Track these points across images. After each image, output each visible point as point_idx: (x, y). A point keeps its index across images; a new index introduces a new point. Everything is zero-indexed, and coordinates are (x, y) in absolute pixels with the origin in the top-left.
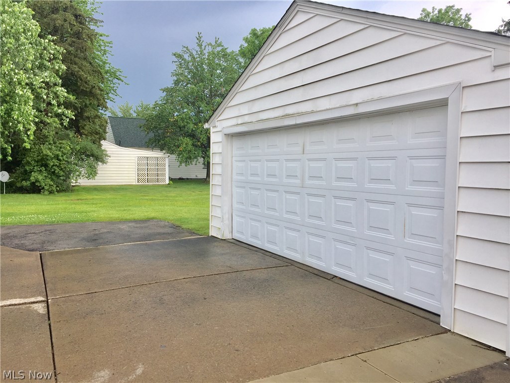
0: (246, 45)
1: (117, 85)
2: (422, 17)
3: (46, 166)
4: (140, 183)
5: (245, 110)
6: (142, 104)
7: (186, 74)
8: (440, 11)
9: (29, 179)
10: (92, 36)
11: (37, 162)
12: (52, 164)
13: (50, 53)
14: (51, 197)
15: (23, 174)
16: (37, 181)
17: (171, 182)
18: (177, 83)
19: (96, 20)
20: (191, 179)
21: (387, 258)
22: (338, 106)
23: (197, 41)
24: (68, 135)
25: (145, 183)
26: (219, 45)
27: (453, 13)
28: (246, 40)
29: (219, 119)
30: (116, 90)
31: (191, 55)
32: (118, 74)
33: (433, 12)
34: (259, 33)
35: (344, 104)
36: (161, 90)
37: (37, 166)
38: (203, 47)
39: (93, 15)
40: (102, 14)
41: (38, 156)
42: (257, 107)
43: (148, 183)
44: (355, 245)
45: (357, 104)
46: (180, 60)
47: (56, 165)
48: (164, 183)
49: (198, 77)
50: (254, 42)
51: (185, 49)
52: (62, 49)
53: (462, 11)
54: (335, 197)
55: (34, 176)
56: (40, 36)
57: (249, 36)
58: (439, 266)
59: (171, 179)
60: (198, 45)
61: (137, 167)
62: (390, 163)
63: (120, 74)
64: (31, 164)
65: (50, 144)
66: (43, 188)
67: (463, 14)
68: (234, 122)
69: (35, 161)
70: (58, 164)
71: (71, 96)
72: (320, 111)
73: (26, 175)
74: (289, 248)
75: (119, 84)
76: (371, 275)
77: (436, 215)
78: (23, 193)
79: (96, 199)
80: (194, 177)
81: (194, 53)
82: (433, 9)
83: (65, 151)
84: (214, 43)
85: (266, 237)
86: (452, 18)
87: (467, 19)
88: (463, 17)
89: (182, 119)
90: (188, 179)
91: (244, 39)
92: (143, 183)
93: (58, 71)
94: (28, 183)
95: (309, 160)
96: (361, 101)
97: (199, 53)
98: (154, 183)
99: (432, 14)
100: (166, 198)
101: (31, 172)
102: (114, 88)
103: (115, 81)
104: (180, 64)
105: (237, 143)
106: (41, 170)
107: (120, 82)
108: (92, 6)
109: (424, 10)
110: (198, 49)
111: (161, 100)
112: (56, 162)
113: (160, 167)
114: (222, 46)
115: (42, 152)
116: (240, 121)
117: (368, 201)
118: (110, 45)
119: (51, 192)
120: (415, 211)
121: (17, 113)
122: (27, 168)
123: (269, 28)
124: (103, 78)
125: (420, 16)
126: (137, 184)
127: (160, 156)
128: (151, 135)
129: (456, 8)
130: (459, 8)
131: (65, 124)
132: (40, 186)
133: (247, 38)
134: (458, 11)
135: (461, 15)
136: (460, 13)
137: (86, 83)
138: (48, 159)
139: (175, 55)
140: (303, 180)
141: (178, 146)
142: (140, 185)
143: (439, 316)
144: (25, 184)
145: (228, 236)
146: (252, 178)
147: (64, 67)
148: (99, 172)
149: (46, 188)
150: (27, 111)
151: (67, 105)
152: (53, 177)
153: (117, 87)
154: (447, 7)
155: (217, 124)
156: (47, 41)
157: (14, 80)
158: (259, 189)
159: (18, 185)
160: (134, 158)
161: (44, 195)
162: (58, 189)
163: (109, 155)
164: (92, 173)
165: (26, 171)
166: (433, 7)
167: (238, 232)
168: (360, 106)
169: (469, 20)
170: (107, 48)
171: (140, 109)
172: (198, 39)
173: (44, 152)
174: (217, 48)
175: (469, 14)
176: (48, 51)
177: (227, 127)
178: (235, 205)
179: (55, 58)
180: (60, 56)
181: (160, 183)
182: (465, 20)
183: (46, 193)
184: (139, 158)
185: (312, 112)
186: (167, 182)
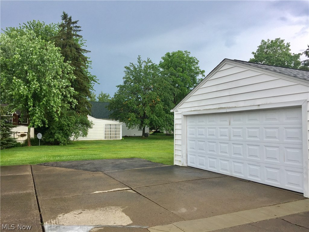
0: (163, 61)
1: (93, 84)
2: (262, 45)
3: (62, 130)
4: (106, 139)
5: (196, 104)
6: (102, 93)
7: (131, 77)
8: (272, 41)
9: (53, 137)
10: (85, 59)
11: (58, 128)
12: (66, 129)
13: (68, 70)
14: (65, 147)
15: (50, 135)
16: (58, 138)
17: (123, 138)
18: (125, 82)
19: (87, 51)
20: (132, 136)
21: (276, 171)
22: (249, 105)
23: (138, 60)
24: (73, 113)
25: (109, 139)
26: (150, 62)
27: (279, 42)
28: (163, 58)
29: (179, 108)
30: (93, 87)
31: (134, 67)
32: (94, 78)
33: (268, 42)
34: (171, 55)
35: (252, 105)
36: (117, 86)
37: (58, 130)
38: (141, 63)
39: (82, 47)
40: (86, 46)
41: (59, 125)
42: (203, 103)
43: (111, 139)
44: (259, 166)
45: (259, 105)
46: (128, 70)
47: (68, 129)
48: (119, 139)
49: (137, 79)
50: (168, 60)
51: (131, 64)
52: (73, 68)
53: (284, 41)
54: (248, 145)
55: (57, 135)
56: (64, 62)
57: (165, 56)
58: (302, 173)
59: (123, 137)
60: (139, 62)
61: (104, 130)
62: (276, 130)
63: (95, 78)
64: (55, 129)
65: (65, 118)
66: (61, 142)
67: (285, 43)
68: (189, 109)
69: (57, 127)
70: (69, 129)
71: (76, 92)
72: (240, 107)
73: (52, 135)
74: (222, 169)
75: (94, 84)
76: (269, 179)
77: (298, 152)
78: (49, 145)
79: (90, 148)
80: (133, 135)
81: (136, 67)
82: (268, 40)
83: (72, 122)
84: (147, 61)
85: (208, 164)
86: (279, 45)
87: (288, 46)
88: (285, 45)
89: (130, 103)
90: (130, 136)
91: (162, 58)
92: (108, 139)
93: (72, 79)
94: (53, 139)
95: (233, 128)
96: (261, 104)
97: (139, 66)
98: (114, 139)
99: (267, 43)
100: (127, 147)
101: (54, 133)
102: (92, 86)
103: (92, 82)
104: (128, 73)
105: (189, 120)
106: (60, 132)
107: (95, 82)
108: (81, 42)
109: (263, 41)
110: (138, 64)
111: (118, 92)
112: (68, 128)
113: (117, 130)
114: (152, 62)
115: (61, 123)
116: (193, 109)
117: (266, 146)
118: (91, 63)
119: (64, 144)
120: (289, 150)
121: (53, 102)
122: (53, 131)
123: (176, 52)
124: (89, 81)
125: (261, 44)
126: (105, 139)
127: (117, 123)
128: (112, 112)
129: (281, 39)
130: (283, 39)
131: (73, 107)
132: (59, 141)
133: (164, 57)
134: (282, 41)
135: (284, 43)
136: (284, 42)
137: (82, 84)
138: (63, 126)
139: (126, 68)
140: (230, 137)
141: (128, 118)
142: (106, 140)
143: (303, 194)
144: (52, 140)
145: (185, 165)
146: (200, 136)
147: (75, 77)
148: (88, 133)
149: (62, 142)
150: (58, 101)
151: (74, 97)
152: (65, 136)
153: (93, 85)
154: (276, 39)
155: (178, 110)
156: (67, 64)
157: (52, 85)
158: (204, 141)
159: (47, 141)
160: (103, 125)
161: (61, 146)
162: (68, 142)
163: (94, 123)
164: (85, 134)
165: (51, 133)
166: (268, 39)
167: (191, 162)
168: (260, 106)
169: (289, 46)
170: (89, 65)
171: (101, 96)
172: (138, 59)
173: (62, 122)
174: (149, 63)
175: (288, 43)
176: (67, 69)
177: (185, 112)
178: (189, 150)
179: (70, 73)
180: (72, 71)
181: (117, 139)
182: (287, 46)
183: (62, 145)
184: (106, 125)
185: (235, 107)
186: (121, 138)
